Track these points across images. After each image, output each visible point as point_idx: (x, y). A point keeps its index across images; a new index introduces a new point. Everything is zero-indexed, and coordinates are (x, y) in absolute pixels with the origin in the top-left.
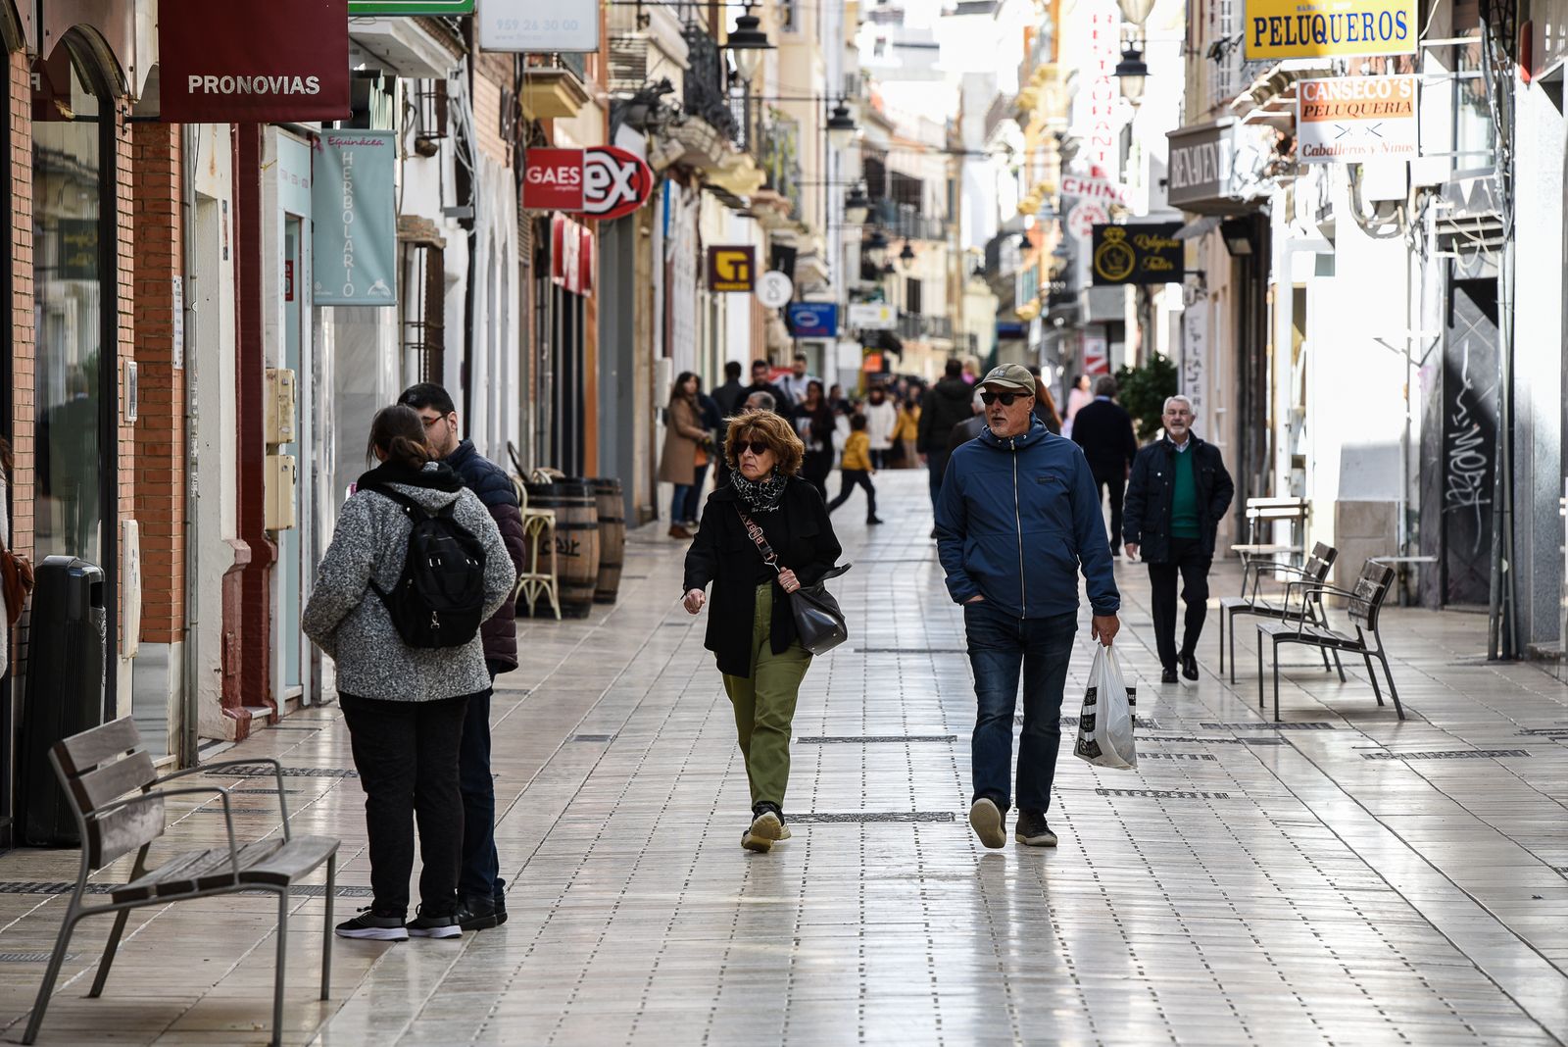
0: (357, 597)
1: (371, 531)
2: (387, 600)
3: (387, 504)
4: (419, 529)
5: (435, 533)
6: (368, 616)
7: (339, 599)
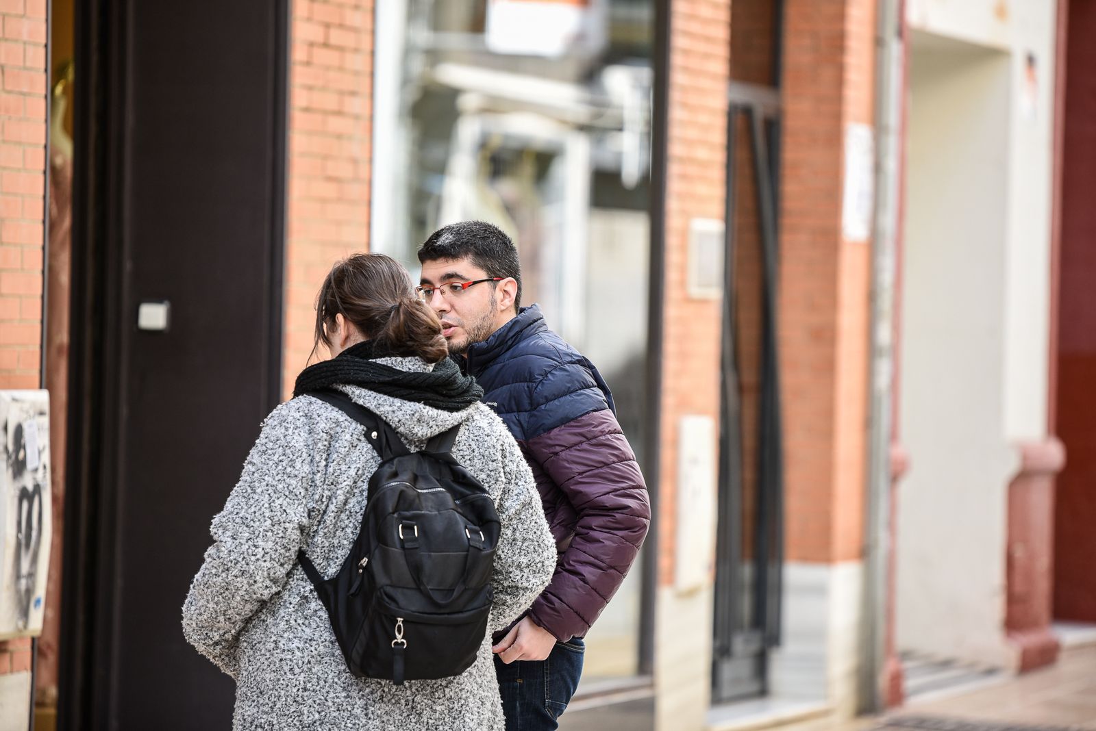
0: (275, 581)
1: (306, 468)
2: (325, 589)
3: (337, 423)
4: (388, 470)
5: (415, 479)
6: (287, 610)
7: (243, 582)
